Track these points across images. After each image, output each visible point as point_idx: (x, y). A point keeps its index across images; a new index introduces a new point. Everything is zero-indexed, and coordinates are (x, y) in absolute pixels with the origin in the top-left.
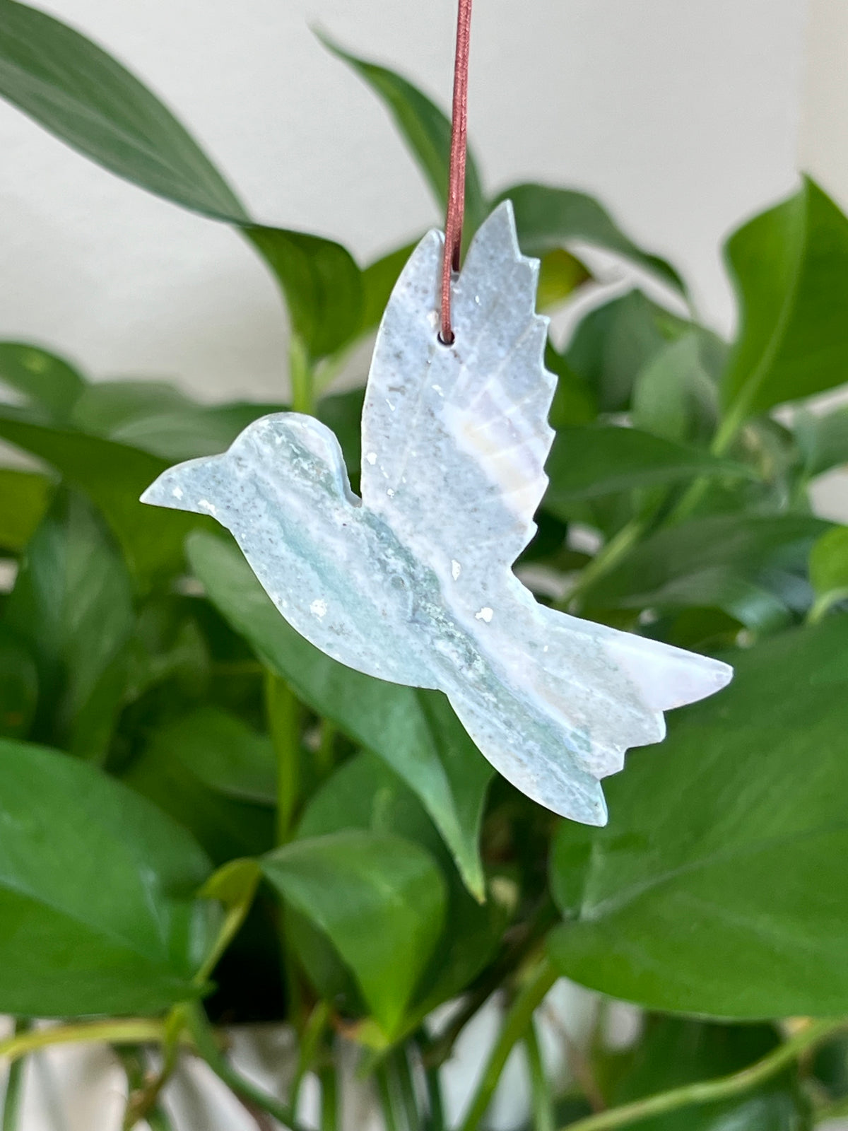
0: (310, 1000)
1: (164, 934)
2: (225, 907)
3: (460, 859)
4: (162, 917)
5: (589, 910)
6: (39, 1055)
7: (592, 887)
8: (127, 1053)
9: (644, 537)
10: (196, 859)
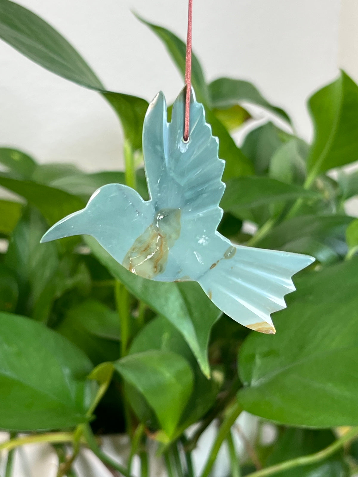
0: (136, 423)
1: (73, 395)
2: (99, 384)
3: (200, 360)
4: (72, 388)
5: (254, 383)
6: (20, 448)
7: (256, 373)
8: (58, 447)
9: (275, 226)
10: (86, 363)
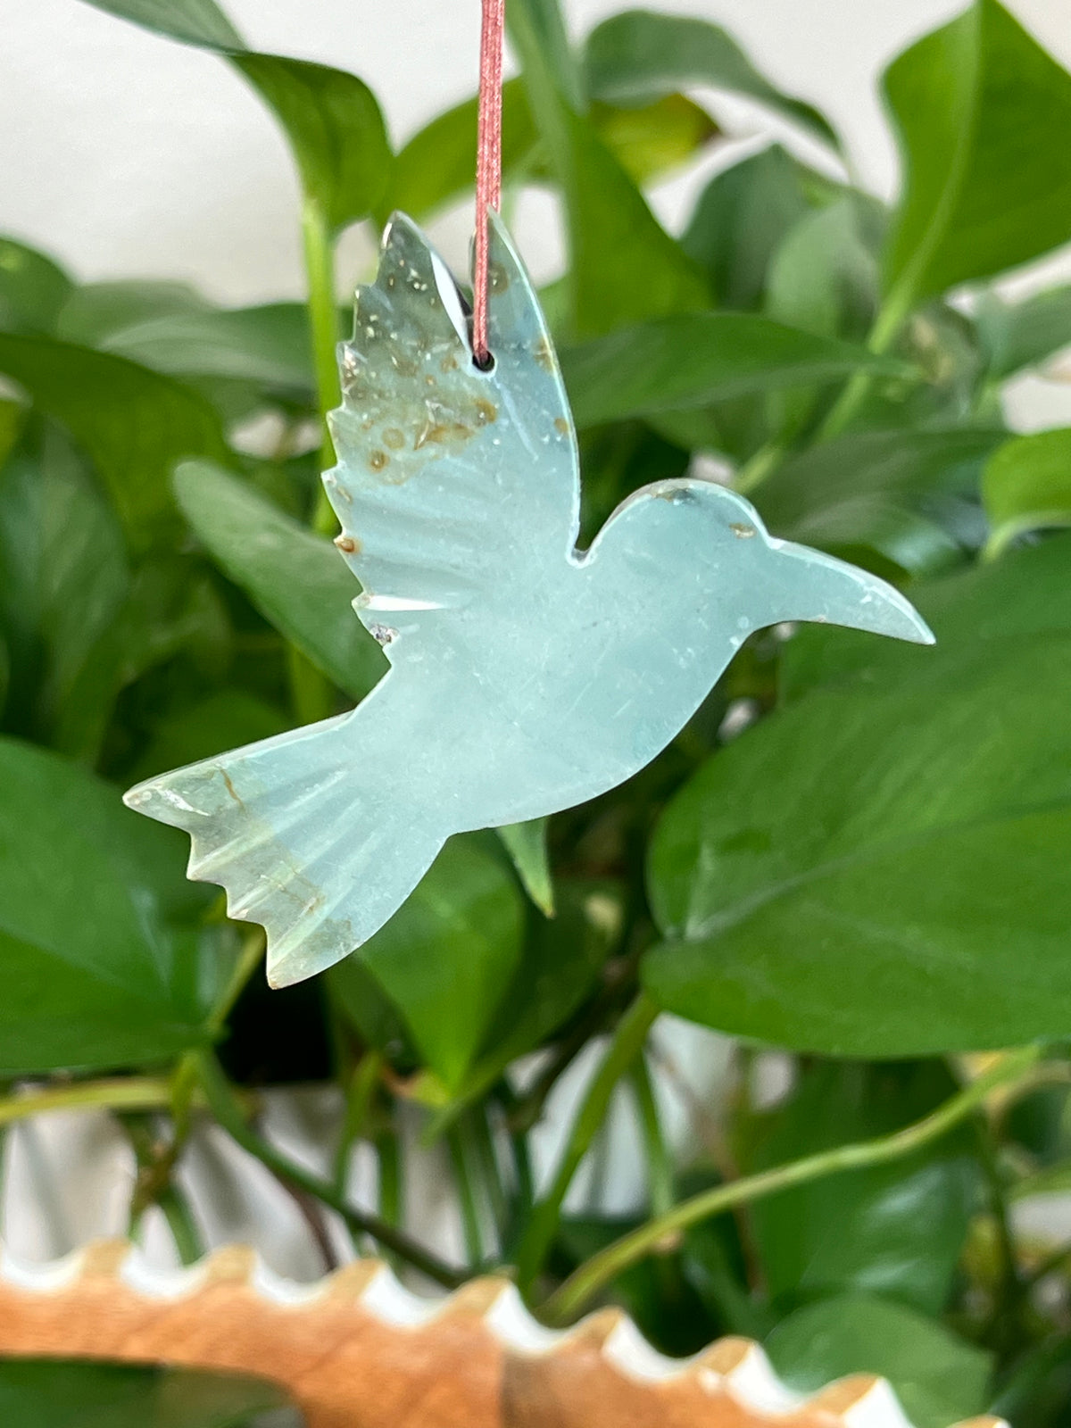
0: (358, 1050)
1: (164, 967)
3: (521, 862)
4: (162, 949)
5: (696, 928)
6: (25, 1126)
7: (699, 897)
8: (132, 1121)
